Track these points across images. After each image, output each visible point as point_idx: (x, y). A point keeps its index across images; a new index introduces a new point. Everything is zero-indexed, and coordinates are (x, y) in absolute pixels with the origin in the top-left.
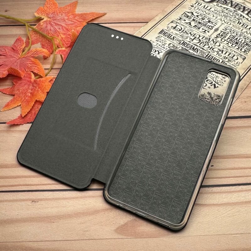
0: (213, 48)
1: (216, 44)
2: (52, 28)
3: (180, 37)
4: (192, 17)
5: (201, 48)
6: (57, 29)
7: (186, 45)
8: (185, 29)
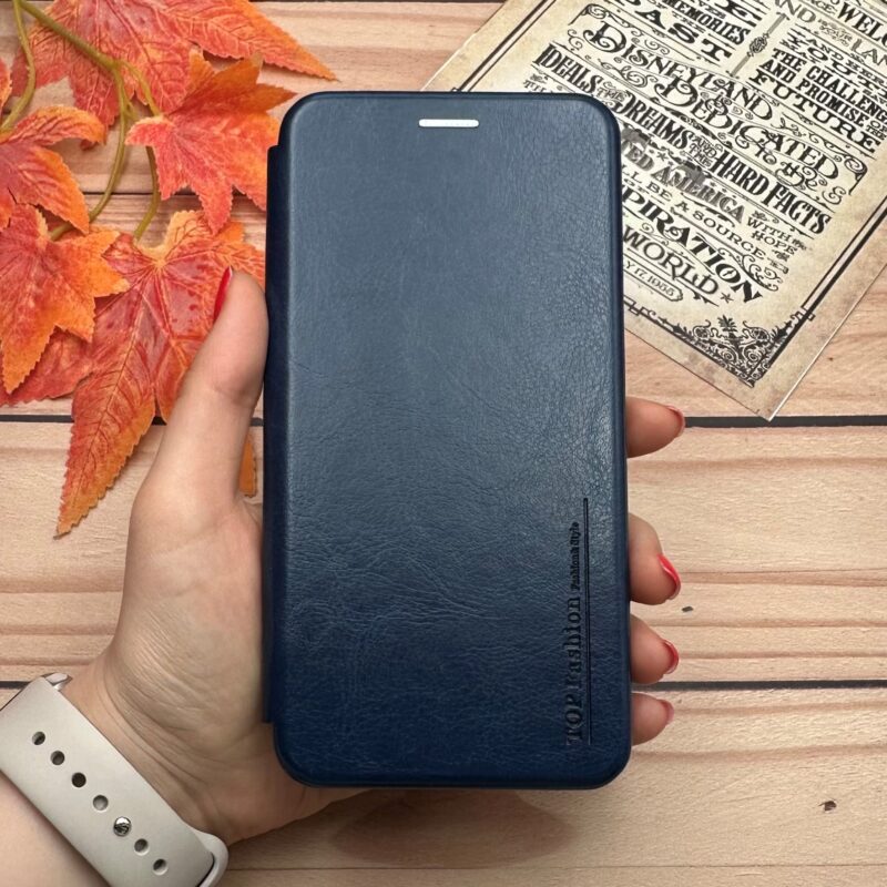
1: (755, 110)
3: (617, 79)
5: (698, 128)
6: (133, 24)
7: (640, 115)
8: (636, 40)
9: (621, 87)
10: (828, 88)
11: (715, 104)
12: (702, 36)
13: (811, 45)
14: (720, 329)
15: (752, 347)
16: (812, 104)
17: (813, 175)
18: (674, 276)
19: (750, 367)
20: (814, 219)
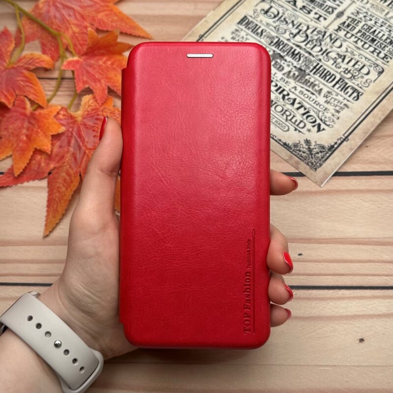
0: (327, 51)
1: (335, 44)
3: (273, 31)
5: (306, 52)
6: (66, 16)
7: (281, 47)
8: (283, 13)
9: (274, 34)
10: (370, 33)
11: (316, 41)
12: (314, 11)
13: (365, 14)
14: (304, 145)
15: (318, 153)
16: (362, 41)
17: (357, 73)
18: (287, 120)
19: (315, 162)
20: (355, 94)
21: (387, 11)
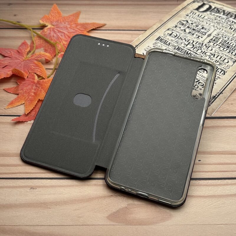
0: (205, 52)
1: (209, 49)
2: (55, 35)
3: (175, 43)
4: (186, 24)
5: (194, 53)
6: (60, 36)
7: (180, 50)
8: (180, 35)
9: (176, 45)
10: (226, 44)
11: (199, 48)
12: (195, 34)
13: (222, 35)
14: (199, 96)
16: (222, 47)
17: (222, 62)
20: (223, 72)
21: (233, 33)
